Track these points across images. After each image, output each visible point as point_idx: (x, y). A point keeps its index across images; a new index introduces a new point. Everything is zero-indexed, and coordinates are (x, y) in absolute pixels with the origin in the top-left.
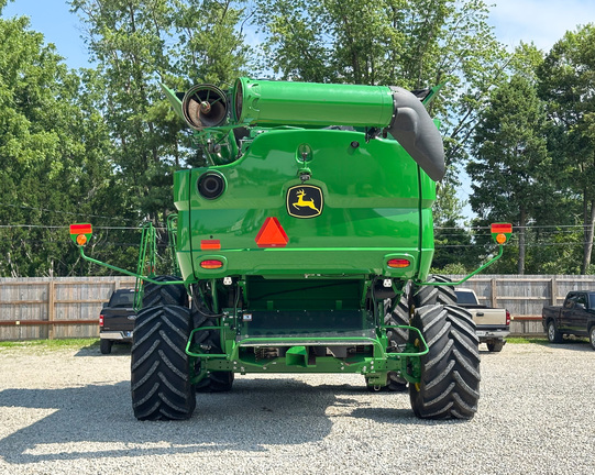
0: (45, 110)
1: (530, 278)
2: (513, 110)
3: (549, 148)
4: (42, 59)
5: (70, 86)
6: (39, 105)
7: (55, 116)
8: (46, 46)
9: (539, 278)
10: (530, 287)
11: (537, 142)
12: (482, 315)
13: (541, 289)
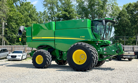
0: (33, 18)
1: (130, 46)
2: (123, 15)
3: (131, 22)
4: (33, 9)
5: (37, 14)
6: (32, 17)
7: (35, 19)
8: (34, 7)
9: (131, 46)
10: (130, 48)
11: (128, 21)
12: (129, 53)
13: (132, 48)
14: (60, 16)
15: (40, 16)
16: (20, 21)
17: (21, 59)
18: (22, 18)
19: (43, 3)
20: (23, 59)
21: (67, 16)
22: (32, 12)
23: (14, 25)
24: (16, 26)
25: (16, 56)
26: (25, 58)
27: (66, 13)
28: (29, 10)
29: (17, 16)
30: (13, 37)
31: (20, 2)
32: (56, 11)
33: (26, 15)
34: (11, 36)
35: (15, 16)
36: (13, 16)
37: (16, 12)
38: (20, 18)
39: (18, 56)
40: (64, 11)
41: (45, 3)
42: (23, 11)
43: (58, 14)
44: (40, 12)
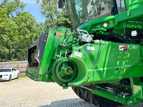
14: (59, 23)
15: (41, 27)
16: (13, 32)
17: (8, 79)
18: (15, 29)
19: (41, 10)
20: (12, 78)
21: (68, 23)
22: (31, 23)
23: (6, 38)
24: (8, 38)
25: (2, 76)
26: (16, 77)
27: (67, 19)
28: (27, 20)
29: (9, 26)
30: (5, 52)
31: (16, 12)
32: (55, 19)
33: (23, 27)
34: (2, 52)
35: (7, 27)
36: (4, 27)
37: (8, 22)
38: (13, 29)
39: (4, 75)
40: (64, 17)
41: (43, 10)
42: (20, 22)
43: (57, 21)
44: (41, 23)
